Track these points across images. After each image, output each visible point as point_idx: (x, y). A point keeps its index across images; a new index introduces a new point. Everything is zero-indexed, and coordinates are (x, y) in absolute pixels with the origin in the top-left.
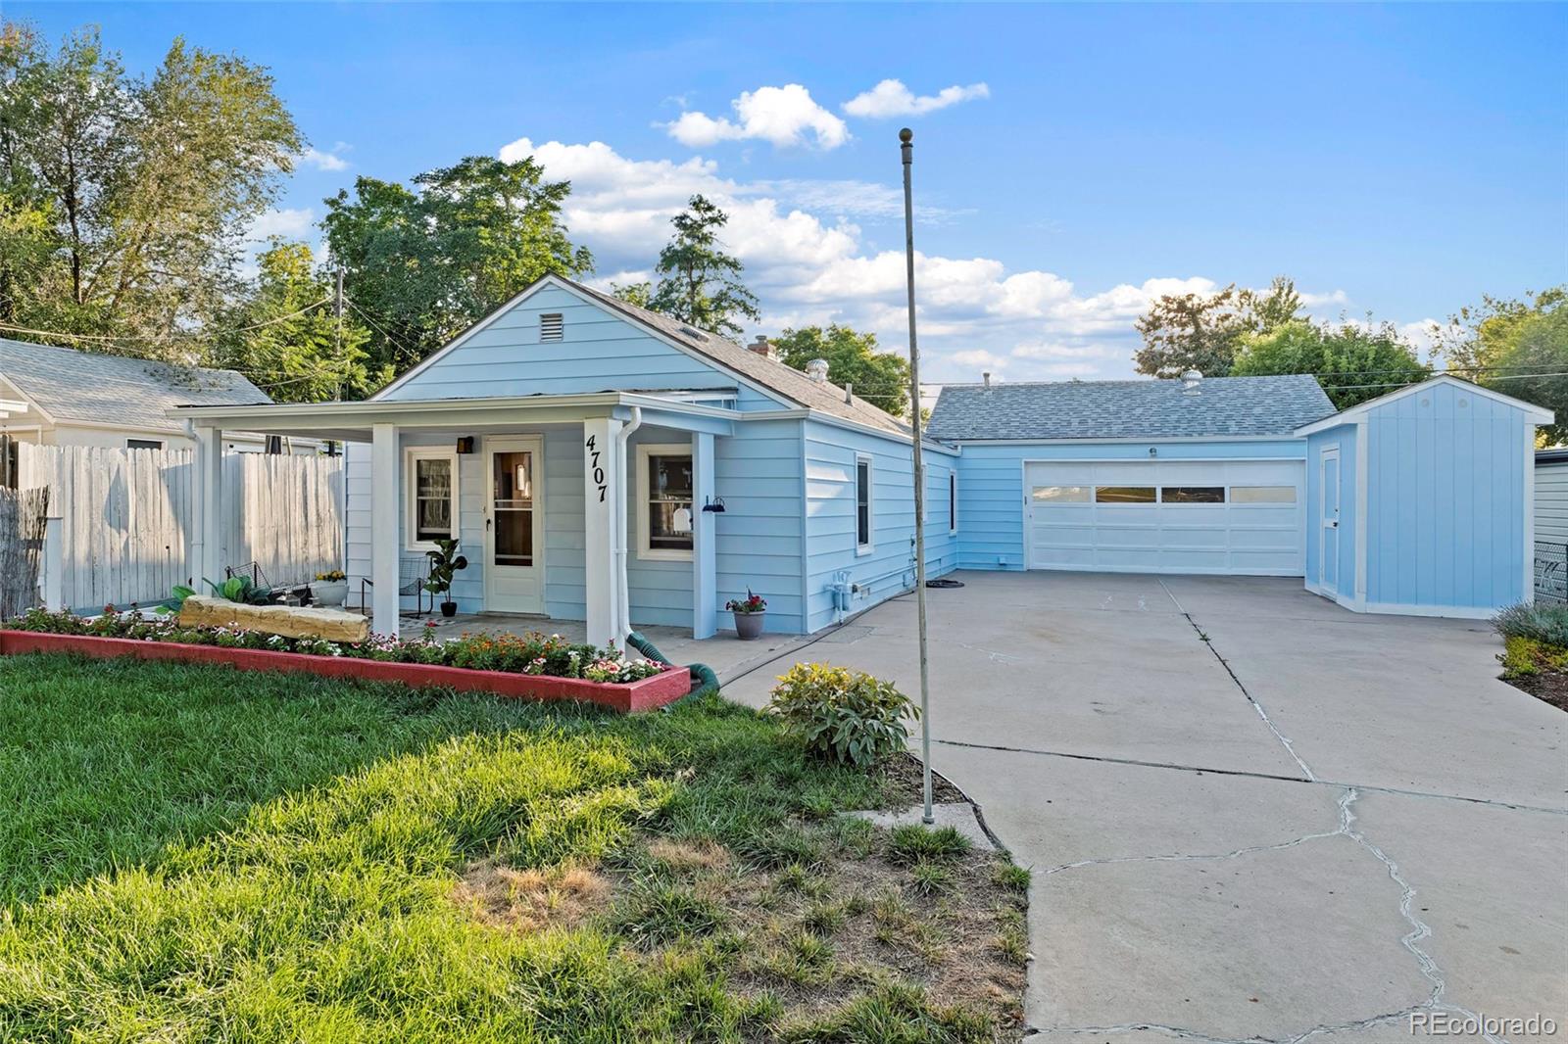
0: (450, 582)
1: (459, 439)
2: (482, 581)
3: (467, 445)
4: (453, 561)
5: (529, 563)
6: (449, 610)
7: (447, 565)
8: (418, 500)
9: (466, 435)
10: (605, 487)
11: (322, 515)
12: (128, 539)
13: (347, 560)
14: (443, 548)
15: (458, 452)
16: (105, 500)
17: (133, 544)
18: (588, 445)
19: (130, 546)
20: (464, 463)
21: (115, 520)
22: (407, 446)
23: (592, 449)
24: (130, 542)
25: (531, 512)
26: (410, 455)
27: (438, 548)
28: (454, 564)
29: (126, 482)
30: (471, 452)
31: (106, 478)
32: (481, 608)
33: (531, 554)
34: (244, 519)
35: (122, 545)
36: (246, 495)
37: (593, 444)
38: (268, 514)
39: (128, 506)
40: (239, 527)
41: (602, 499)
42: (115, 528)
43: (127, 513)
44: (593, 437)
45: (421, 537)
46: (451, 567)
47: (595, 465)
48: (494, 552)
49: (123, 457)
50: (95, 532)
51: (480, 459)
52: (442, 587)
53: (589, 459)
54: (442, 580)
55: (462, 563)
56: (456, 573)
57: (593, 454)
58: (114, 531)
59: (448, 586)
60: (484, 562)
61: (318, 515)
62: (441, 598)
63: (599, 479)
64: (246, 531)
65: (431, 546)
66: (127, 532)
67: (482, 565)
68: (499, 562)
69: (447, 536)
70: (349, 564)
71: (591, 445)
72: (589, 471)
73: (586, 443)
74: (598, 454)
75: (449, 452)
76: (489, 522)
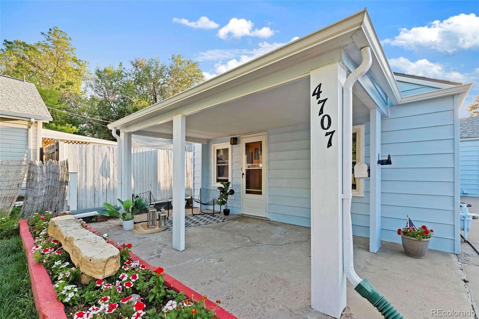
0: (227, 200)
1: (231, 138)
2: (240, 200)
3: (235, 141)
4: (228, 191)
5: (260, 193)
6: (227, 212)
7: (226, 192)
8: (217, 166)
9: (234, 137)
10: (333, 133)
11: (188, 172)
12: (110, 181)
13: (194, 189)
14: (224, 186)
15: (231, 144)
16: (100, 166)
17: (112, 183)
18: (314, 95)
19: (111, 183)
20: (234, 149)
21: (105, 174)
22: (213, 144)
23: (318, 98)
24: (111, 182)
25: (262, 169)
26: (214, 147)
27: (222, 186)
28: (228, 193)
29: (109, 159)
30: (236, 144)
31: (100, 157)
32: (240, 212)
33: (261, 189)
34: (158, 174)
35: (107, 184)
36: (158, 165)
37: (320, 92)
38: (168, 173)
39: (110, 169)
40: (156, 177)
41: (330, 144)
42: (104, 177)
43: (109, 171)
44: (320, 86)
45: (218, 181)
46: (227, 194)
47: (321, 112)
48: (245, 188)
49: (108, 150)
50: (96, 179)
51: (240, 147)
52: (223, 203)
53: (315, 107)
54: (224, 199)
55: (232, 192)
56: (230, 197)
57: (319, 103)
58: (104, 178)
59: (226, 202)
60: (241, 192)
61: (187, 173)
62: (223, 207)
63: (326, 126)
64: (158, 178)
65: (220, 185)
66: (110, 178)
67: (240, 193)
68: (247, 192)
69: (227, 180)
70: (195, 191)
71: (317, 93)
72: (315, 119)
73: (312, 93)
74: (325, 101)
75: (227, 145)
76: (243, 174)
